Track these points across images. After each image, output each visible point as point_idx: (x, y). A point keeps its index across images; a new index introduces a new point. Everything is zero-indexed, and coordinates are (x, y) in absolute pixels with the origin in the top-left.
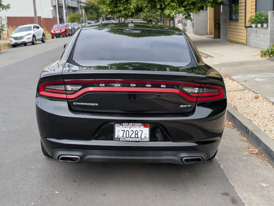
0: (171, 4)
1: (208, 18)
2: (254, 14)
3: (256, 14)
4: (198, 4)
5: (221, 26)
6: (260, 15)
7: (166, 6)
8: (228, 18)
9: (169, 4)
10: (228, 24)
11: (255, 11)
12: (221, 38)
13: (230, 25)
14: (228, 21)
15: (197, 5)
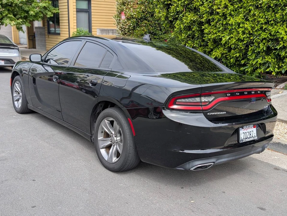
0: (8, 16)
1: (12, 30)
2: (76, 30)
3: (77, 30)
4: (30, 18)
5: (36, 38)
6: (80, 31)
7: (4, 17)
8: (47, 31)
9: (6, 15)
10: (47, 36)
11: (76, 28)
12: (37, 49)
13: (49, 37)
14: (47, 34)
15: (28, 18)
